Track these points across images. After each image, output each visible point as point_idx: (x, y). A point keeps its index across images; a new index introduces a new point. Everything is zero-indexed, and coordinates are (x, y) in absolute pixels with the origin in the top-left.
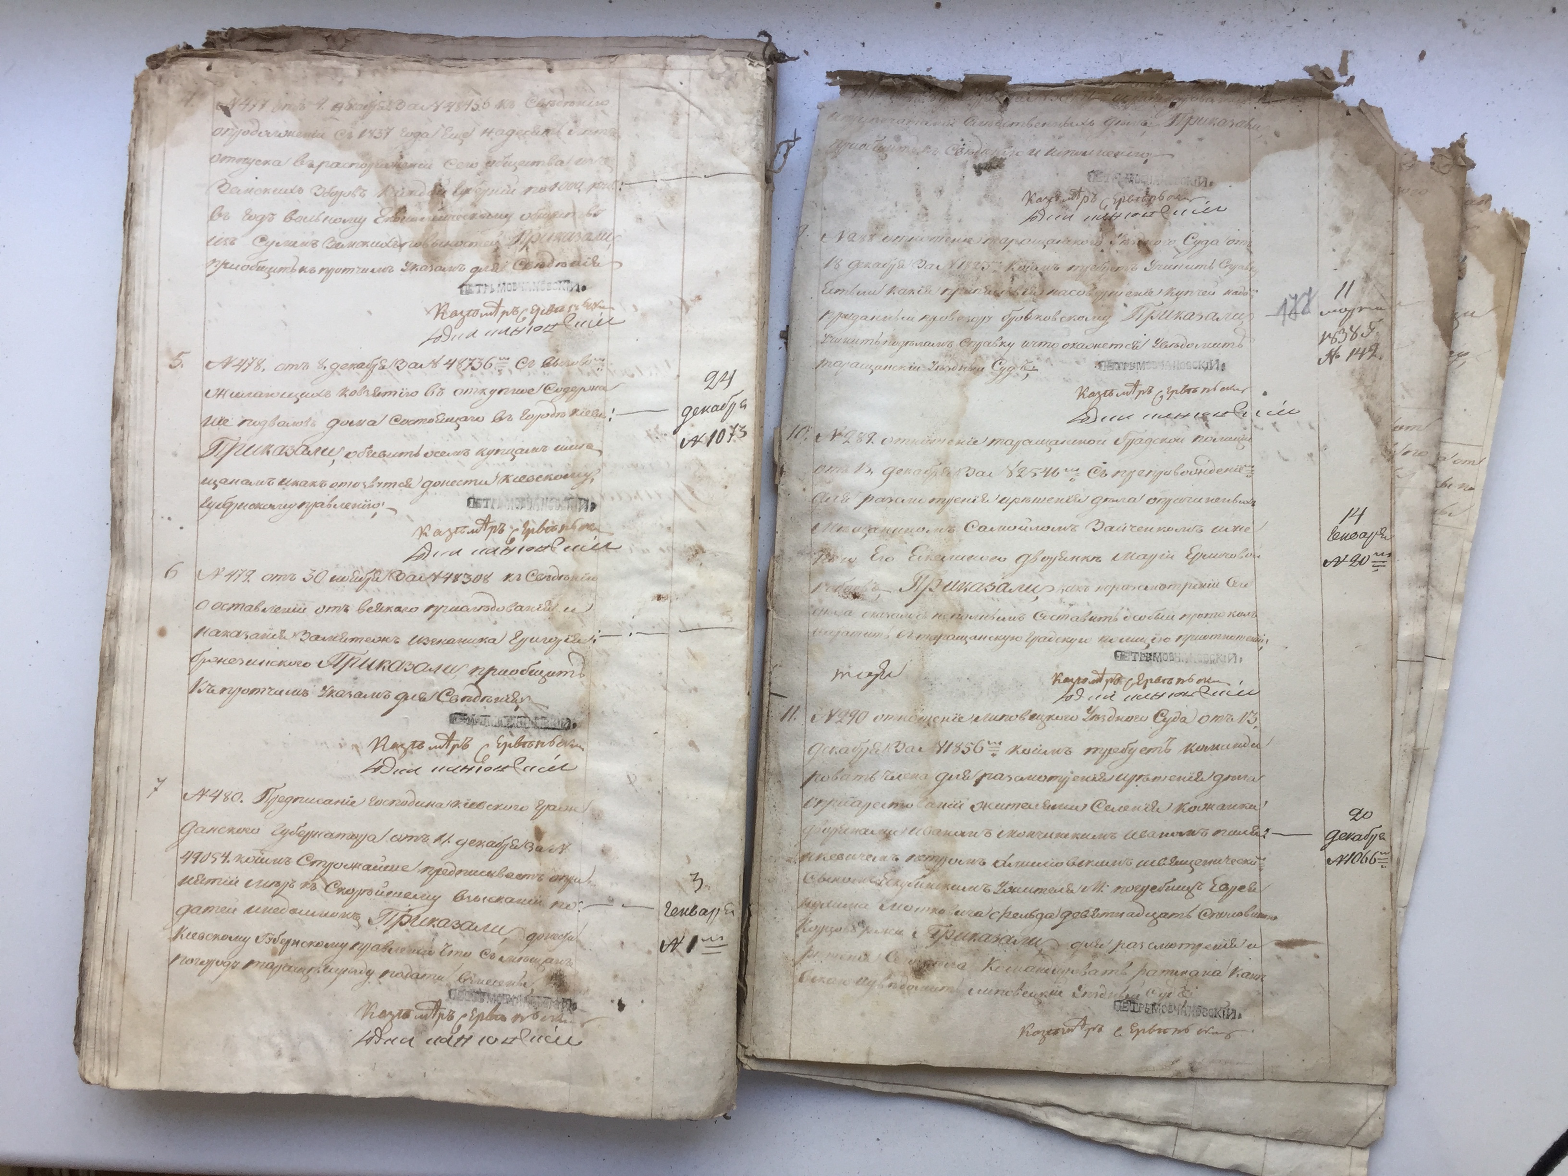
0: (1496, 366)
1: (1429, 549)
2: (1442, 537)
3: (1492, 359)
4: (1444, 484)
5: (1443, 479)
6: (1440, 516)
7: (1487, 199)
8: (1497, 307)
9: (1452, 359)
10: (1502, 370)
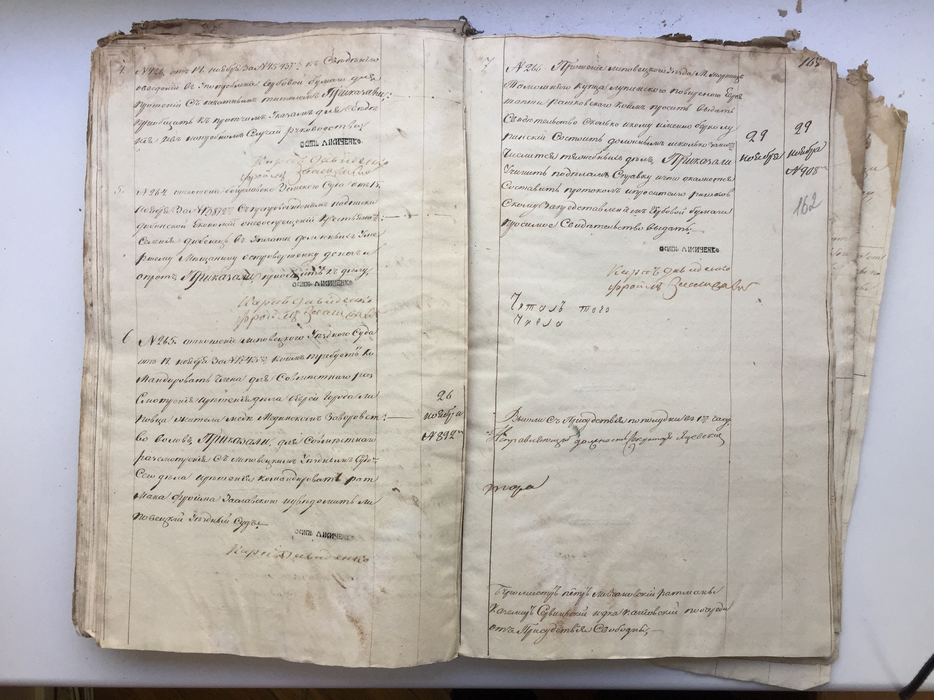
0: (890, 199)
1: (854, 311)
2: (862, 304)
3: (888, 196)
4: (862, 272)
5: (861, 268)
6: (861, 291)
7: (882, 99)
8: (889, 164)
9: (865, 196)
10: (894, 202)
